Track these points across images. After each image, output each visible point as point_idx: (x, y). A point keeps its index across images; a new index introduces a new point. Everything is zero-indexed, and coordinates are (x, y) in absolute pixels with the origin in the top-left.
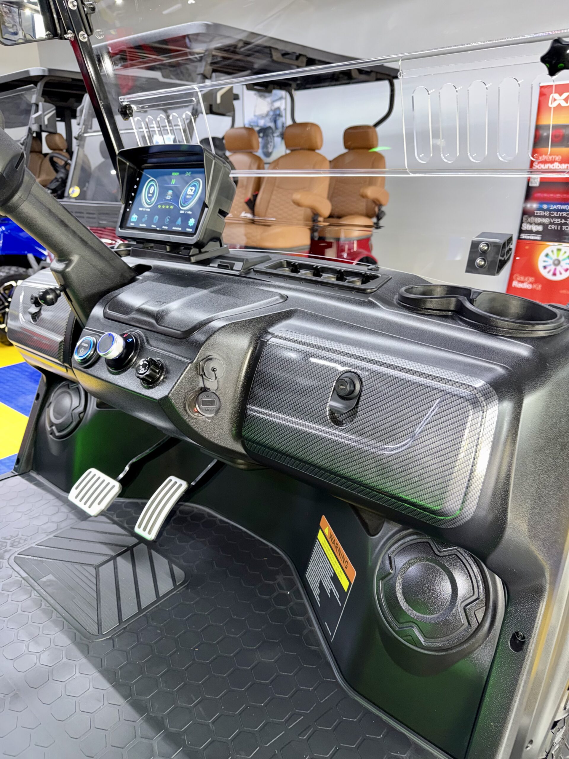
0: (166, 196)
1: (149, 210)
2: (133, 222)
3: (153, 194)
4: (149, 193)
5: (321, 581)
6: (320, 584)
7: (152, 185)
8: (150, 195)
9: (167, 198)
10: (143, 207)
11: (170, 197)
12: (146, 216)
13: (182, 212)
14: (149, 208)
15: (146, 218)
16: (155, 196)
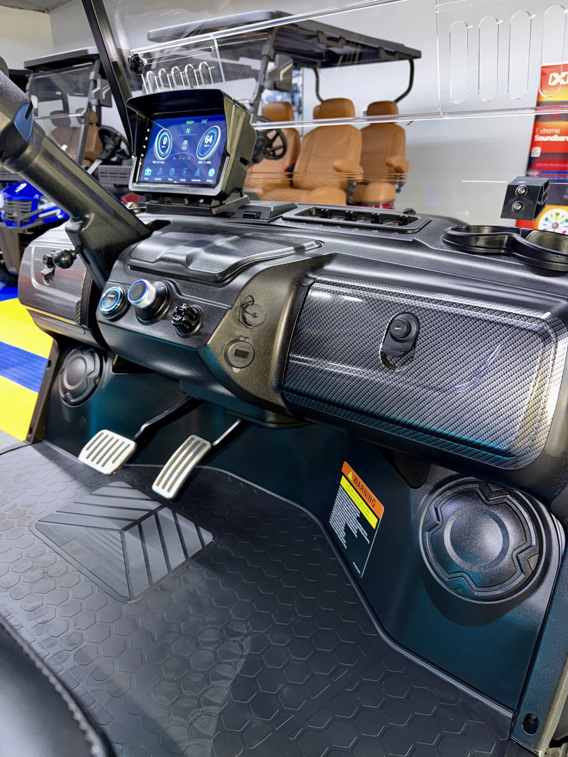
0: (182, 147)
2: (147, 176)
3: (167, 145)
4: (162, 144)
5: (346, 525)
6: (345, 527)
7: (165, 136)
8: (163, 147)
9: (183, 149)
10: (157, 160)
11: (186, 147)
12: (161, 169)
13: (200, 162)
14: (163, 161)
15: (162, 171)
16: (169, 148)
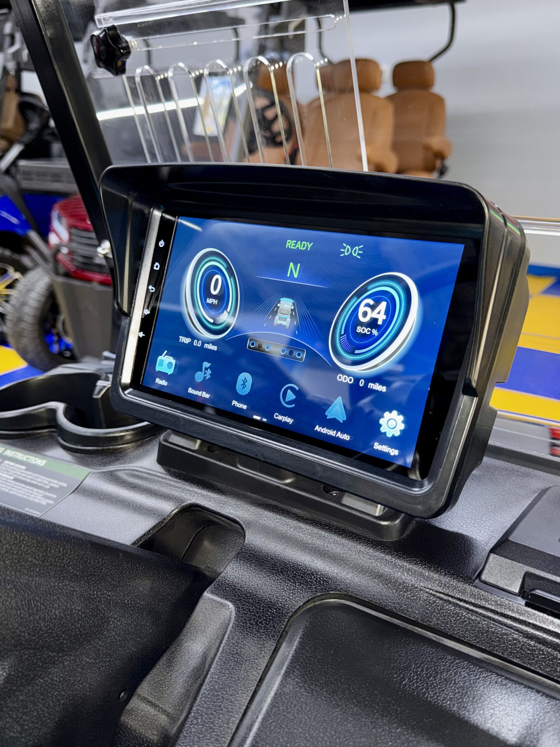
0: (275, 313)
1: (215, 348)
2: (163, 376)
3: (222, 297)
4: (206, 293)
7: (216, 270)
8: (210, 301)
10: (189, 334)
11: (289, 319)
12: (206, 364)
13: (342, 379)
14: (214, 343)
15: (209, 372)
16: (228, 310)
